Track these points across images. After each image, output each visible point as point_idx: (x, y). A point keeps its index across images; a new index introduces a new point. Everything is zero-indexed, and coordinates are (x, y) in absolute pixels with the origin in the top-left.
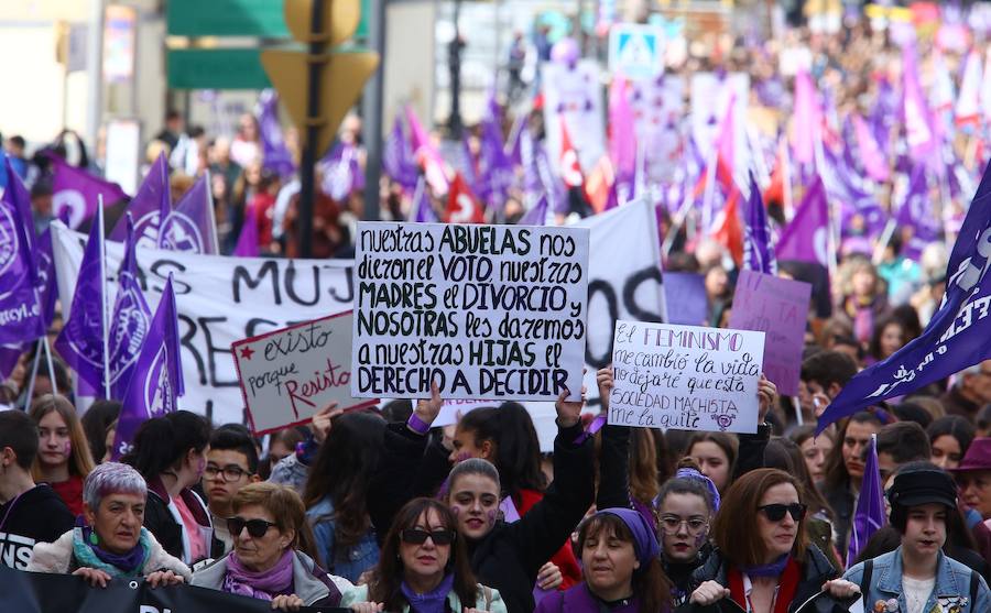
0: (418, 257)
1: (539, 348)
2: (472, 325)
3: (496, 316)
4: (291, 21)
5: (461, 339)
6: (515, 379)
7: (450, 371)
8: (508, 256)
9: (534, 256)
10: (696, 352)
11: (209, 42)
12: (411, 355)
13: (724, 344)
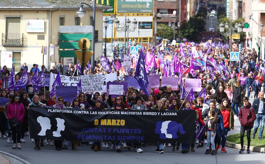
0: (87, 78)
1: (99, 86)
2: (93, 84)
3: (95, 83)
4: (79, 46)
5: (92, 86)
6: (97, 89)
7: (91, 89)
8: (95, 77)
9: (97, 77)
10: (117, 87)
11: (66, 50)
12: (87, 88)
13: (120, 86)
